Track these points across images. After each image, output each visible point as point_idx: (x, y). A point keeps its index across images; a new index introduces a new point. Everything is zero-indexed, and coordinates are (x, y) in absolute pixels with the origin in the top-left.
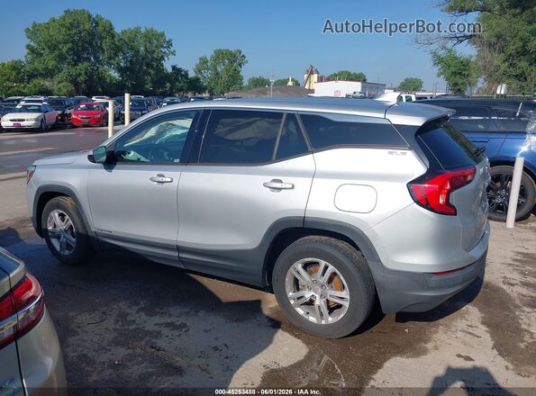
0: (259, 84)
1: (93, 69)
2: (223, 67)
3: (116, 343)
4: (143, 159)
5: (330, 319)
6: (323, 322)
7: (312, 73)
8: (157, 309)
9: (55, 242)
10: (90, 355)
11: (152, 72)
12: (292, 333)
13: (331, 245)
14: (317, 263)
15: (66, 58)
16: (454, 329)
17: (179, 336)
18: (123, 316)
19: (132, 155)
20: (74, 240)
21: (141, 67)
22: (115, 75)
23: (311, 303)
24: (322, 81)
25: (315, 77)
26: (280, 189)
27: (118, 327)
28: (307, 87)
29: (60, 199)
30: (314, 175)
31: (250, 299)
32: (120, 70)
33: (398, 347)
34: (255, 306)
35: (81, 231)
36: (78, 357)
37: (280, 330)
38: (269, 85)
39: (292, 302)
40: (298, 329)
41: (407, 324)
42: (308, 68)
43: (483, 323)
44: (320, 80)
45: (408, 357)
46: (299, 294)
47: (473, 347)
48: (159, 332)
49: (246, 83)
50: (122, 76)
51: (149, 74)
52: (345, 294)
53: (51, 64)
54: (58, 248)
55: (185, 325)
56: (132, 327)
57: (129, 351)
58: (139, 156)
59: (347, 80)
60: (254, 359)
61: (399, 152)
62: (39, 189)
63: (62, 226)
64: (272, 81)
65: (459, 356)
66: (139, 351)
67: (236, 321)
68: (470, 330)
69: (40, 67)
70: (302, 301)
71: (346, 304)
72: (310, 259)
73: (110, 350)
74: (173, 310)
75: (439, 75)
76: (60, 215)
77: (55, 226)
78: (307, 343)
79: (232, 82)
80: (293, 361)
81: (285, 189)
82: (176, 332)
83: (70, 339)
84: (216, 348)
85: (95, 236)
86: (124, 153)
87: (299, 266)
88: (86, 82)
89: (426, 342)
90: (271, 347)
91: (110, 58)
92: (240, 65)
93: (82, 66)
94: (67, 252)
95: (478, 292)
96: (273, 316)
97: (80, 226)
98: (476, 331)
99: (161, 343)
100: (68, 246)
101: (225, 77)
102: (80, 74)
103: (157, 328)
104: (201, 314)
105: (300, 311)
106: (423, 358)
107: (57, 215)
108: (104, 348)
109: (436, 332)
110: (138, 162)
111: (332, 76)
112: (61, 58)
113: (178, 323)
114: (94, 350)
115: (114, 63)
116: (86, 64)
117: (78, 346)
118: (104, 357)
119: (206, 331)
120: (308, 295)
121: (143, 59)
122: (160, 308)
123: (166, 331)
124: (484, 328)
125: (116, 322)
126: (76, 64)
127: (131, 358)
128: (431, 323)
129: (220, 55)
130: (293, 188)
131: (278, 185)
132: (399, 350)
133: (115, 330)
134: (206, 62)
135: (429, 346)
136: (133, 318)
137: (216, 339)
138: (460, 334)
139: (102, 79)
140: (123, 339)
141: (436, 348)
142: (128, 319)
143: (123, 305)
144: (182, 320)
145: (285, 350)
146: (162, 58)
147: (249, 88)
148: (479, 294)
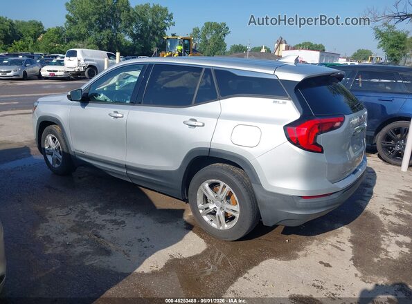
0: (239, 50)
1: (113, 35)
2: (210, 36)
3: (72, 230)
4: (109, 100)
5: (226, 226)
6: (221, 228)
7: (281, 43)
8: (108, 210)
9: (50, 158)
10: (52, 236)
11: (156, 38)
12: (199, 235)
13: (228, 171)
14: (219, 184)
15: (94, 26)
16: (325, 243)
17: (117, 229)
18: (83, 212)
19: (102, 97)
20: (61, 157)
21: (148, 35)
22: (129, 39)
23: (213, 213)
24: (289, 49)
25: (283, 46)
26: (195, 126)
27: (77, 219)
28: (276, 54)
29: (53, 127)
30: (219, 117)
31: (177, 208)
32: (133, 36)
33: (276, 252)
34: (179, 213)
35: (65, 150)
36: (43, 237)
37: (191, 232)
38: (246, 51)
39: (201, 211)
40: (204, 232)
41: (289, 236)
42: (278, 38)
43: (350, 241)
44: (288, 48)
45: (280, 260)
46: (206, 206)
47: (335, 257)
48: (104, 226)
49: (228, 49)
50: (134, 40)
51: (154, 40)
52: (237, 208)
53: (83, 30)
54: (51, 162)
55: (124, 222)
56: (86, 221)
57: (80, 236)
58: (106, 98)
59: (309, 49)
60: (165, 250)
61: (281, 101)
62: (39, 118)
63: (54, 147)
64: (249, 48)
65: (321, 263)
66: (86, 237)
67: (161, 223)
68: (338, 245)
69: (75, 32)
70: (208, 211)
71: (237, 215)
72: (214, 180)
73: (66, 234)
74: (120, 212)
75: (379, 47)
76: (53, 138)
77: (50, 147)
78: (208, 242)
79: (217, 49)
80: (192, 254)
81: (198, 126)
82: (116, 227)
83: (41, 224)
84: (140, 240)
85: (73, 154)
86: (97, 95)
87: (207, 185)
88: (107, 44)
89: (299, 250)
90: (180, 242)
91: (126, 27)
92: (224, 35)
93: (106, 32)
94: (57, 166)
95: (356, 217)
96: (190, 222)
97: (64, 147)
98: (342, 246)
99: (103, 233)
100: (58, 161)
101: (212, 44)
102: (103, 39)
103: (104, 223)
104: (138, 216)
105: (206, 218)
106: (293, 262)
107: (50, 138)
108: (63, 233)
109: (310, 244)
110: (105, 102)
111: (297, 45)
112: (91, 26)
113: (120, 221)
114: (55, 234)
115: (129, 30)
116: (108, 31)
117: (46, 230)
118: (61, 239)
119: (137, 228)
120: (212, 206)
121: (151, 28)
122: (111, 210)
123: (109, 225)
124: (350, 244)
125: (77, 216)
126: (101, 31)
127: (79, 241)
128: (309, 238)
129: (209, 27)
130: (203, 125)
131: (193, 123)
132: (276, 254)
133: (74, 221)
134: (198, 32)
135: (300, 253)
136: (89, 215)
137: (143, 234)
138: (329, 247)
139: (119, 43)
140: (78, 228)
141: (306, 255)
142: (86, 215)
143: (85, 205)
144: (123, 219)
145: (191, 245)
146: (165, 28)
147: (230, 53)
148: (357, 219)
